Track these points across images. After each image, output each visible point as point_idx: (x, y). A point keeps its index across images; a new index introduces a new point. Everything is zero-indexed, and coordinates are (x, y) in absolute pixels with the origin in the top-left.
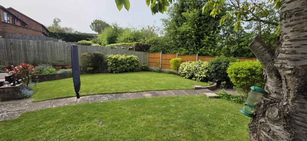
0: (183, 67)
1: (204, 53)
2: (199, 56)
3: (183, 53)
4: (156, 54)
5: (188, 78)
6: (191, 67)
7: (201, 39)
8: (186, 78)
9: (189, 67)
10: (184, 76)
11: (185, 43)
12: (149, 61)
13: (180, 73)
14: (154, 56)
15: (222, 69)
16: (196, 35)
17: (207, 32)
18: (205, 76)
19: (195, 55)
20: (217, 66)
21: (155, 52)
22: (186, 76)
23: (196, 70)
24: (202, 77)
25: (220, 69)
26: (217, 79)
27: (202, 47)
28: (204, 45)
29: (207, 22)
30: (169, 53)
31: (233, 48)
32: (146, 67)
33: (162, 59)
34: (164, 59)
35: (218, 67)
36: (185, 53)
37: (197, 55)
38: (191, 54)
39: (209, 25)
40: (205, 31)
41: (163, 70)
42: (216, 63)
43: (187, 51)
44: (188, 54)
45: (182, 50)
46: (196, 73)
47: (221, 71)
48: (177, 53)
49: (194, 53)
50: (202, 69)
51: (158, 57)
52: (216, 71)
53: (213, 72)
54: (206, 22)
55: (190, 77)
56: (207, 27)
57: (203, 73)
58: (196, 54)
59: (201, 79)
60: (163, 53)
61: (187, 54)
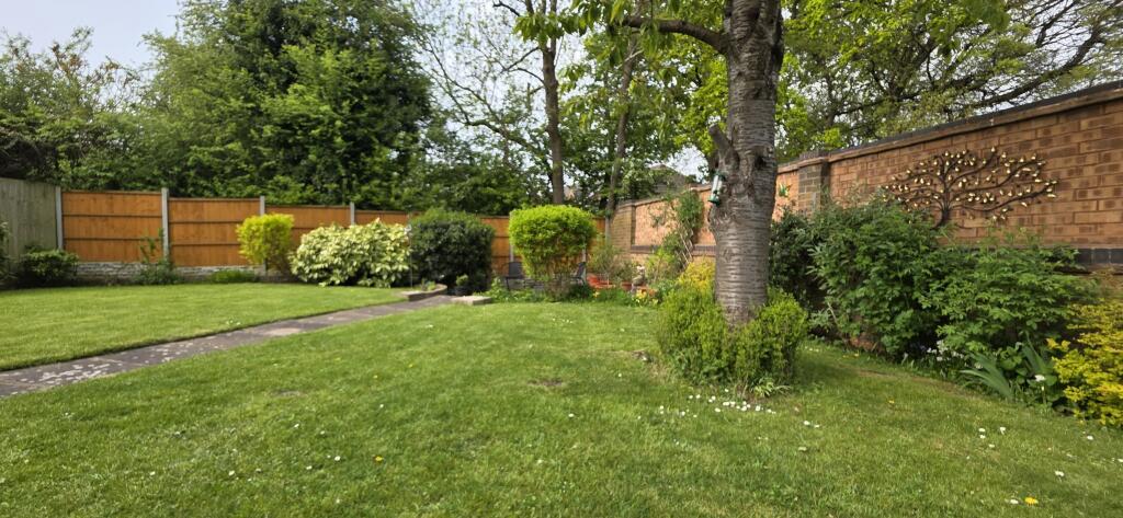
0: (319, 246)
1: (376, 201)
2: (359, 211)
3: (292, 196)
4: (129, 198)
5: (341, 284)
6: (355, 244)
7: (363, 154)
8: (333, 284)
9: (345, 244)
10: (320, 280)
11: (299, 160)
12: (68, 235)
13: (300, 269)
14: (111, 205)
15: (455, 243)
16: (345, 138)
17: (383, 135)
18: (406, 268)
19: (344, 205)
20: (439, 234)
21: (114, 185)
22: (332, 279)
23: (375, 251)
24: (396, 271)
25: (448, 242)
26: (440, 272)
27: (368, 180)
28: (375, 175)
29: (380, 102)
30: (217, 195)
31: (461, 189)
32: (59, 267)
33: (176, 218)
34: (187, 223)
35: (443, 238)
36: (301, 198)
37: (352, 205)
38: (328, 204)
39: (386, 113)
40: (373, 128)
41: (181, 270)
42: (436, 227)
43: (309, 192)
44: (312, 201)
45: (285, 187)
46: (374, 260)
47: (451, 247)
48: (262, 199)
49: (339, 201)
50: (395, 247)
51: (138, 214)
52: (439, 250)
53: (429, 253)
54: (374, 102)
55: (350, 278)
56: (379, 116)
57: (400, 259)
58: (348, 203)
59: (393, 279)
60: (174, 193)
61: (307, 203)
